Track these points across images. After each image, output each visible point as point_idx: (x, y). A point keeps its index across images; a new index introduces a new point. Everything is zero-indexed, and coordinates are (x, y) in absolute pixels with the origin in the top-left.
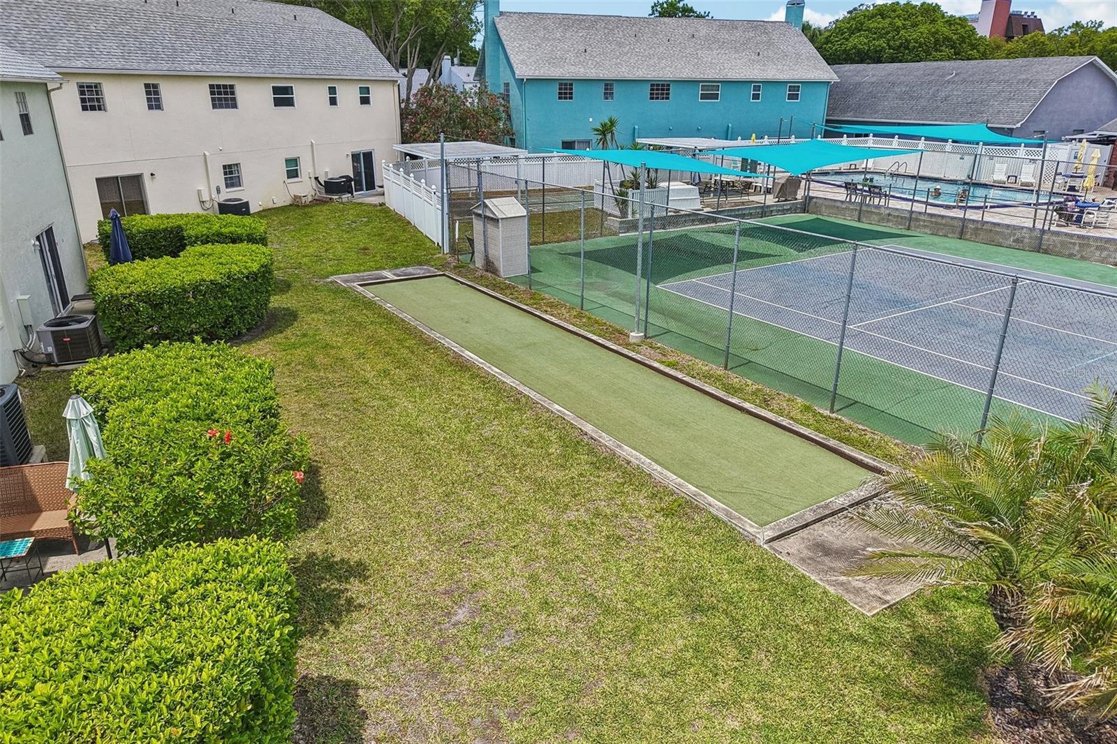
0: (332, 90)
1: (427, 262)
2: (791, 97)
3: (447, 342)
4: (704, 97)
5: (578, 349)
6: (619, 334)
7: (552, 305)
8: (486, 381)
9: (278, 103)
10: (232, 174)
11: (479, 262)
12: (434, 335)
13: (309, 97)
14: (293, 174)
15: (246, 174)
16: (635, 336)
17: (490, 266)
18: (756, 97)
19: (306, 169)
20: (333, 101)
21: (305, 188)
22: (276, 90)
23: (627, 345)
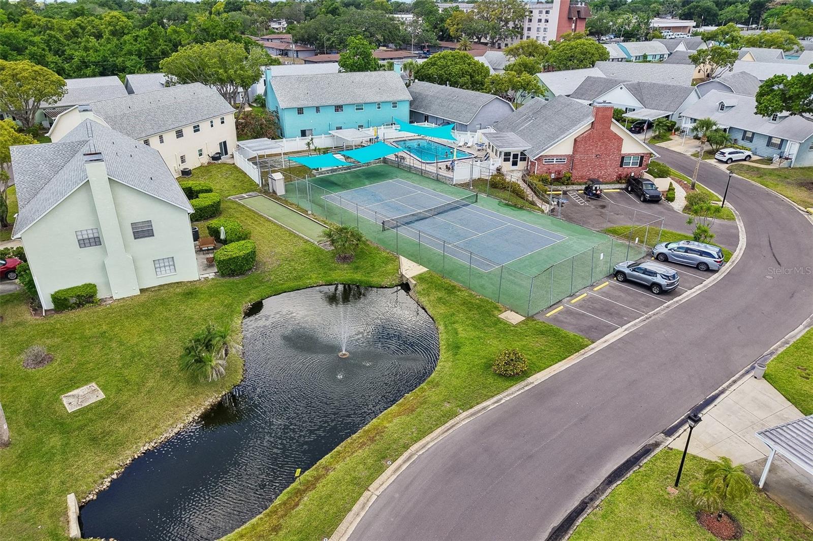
0: (212, 122)
1: (255, 191)
2: (393, 107)
3: (265, 215)
4: (357, 109)
5: (295, 216)
6: (306, 212)
7: (291, 204)
8: (275, 224)
9: (195, 131)
10: (183, 159)
11: (271, 191)
12: (262, 214)
13: (204, 126)
14: (201, 155)
15: (187, 159)
16: (310, 212)
17: (274, 192)
18: (379, 108)
19: (205, 153)
20: (212, 126)
21: (205, 160)
22: (194, 127)
23: (307, 214)
